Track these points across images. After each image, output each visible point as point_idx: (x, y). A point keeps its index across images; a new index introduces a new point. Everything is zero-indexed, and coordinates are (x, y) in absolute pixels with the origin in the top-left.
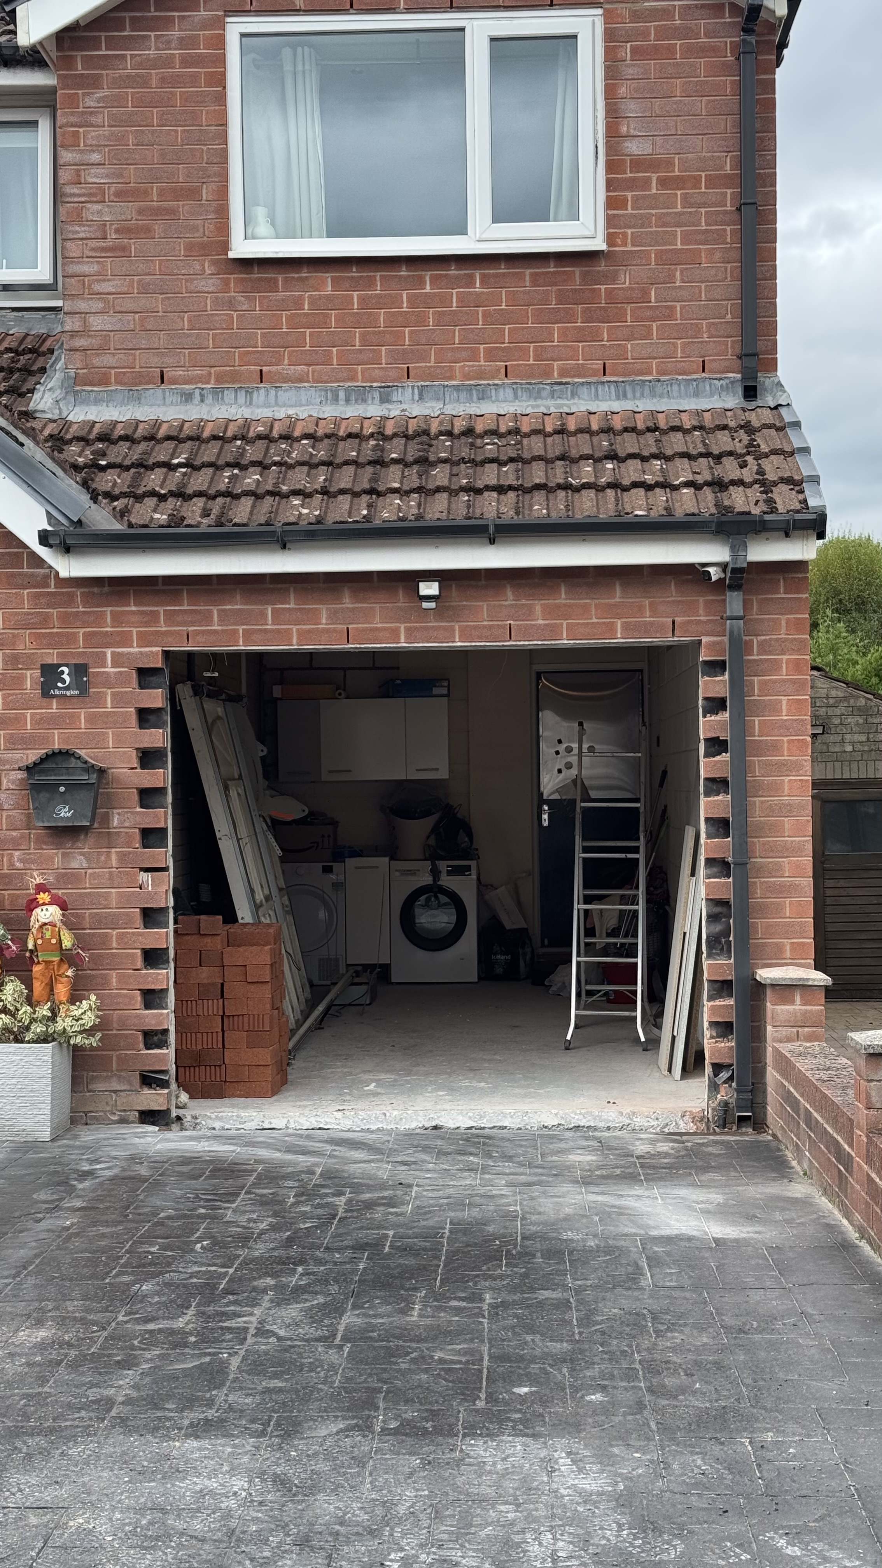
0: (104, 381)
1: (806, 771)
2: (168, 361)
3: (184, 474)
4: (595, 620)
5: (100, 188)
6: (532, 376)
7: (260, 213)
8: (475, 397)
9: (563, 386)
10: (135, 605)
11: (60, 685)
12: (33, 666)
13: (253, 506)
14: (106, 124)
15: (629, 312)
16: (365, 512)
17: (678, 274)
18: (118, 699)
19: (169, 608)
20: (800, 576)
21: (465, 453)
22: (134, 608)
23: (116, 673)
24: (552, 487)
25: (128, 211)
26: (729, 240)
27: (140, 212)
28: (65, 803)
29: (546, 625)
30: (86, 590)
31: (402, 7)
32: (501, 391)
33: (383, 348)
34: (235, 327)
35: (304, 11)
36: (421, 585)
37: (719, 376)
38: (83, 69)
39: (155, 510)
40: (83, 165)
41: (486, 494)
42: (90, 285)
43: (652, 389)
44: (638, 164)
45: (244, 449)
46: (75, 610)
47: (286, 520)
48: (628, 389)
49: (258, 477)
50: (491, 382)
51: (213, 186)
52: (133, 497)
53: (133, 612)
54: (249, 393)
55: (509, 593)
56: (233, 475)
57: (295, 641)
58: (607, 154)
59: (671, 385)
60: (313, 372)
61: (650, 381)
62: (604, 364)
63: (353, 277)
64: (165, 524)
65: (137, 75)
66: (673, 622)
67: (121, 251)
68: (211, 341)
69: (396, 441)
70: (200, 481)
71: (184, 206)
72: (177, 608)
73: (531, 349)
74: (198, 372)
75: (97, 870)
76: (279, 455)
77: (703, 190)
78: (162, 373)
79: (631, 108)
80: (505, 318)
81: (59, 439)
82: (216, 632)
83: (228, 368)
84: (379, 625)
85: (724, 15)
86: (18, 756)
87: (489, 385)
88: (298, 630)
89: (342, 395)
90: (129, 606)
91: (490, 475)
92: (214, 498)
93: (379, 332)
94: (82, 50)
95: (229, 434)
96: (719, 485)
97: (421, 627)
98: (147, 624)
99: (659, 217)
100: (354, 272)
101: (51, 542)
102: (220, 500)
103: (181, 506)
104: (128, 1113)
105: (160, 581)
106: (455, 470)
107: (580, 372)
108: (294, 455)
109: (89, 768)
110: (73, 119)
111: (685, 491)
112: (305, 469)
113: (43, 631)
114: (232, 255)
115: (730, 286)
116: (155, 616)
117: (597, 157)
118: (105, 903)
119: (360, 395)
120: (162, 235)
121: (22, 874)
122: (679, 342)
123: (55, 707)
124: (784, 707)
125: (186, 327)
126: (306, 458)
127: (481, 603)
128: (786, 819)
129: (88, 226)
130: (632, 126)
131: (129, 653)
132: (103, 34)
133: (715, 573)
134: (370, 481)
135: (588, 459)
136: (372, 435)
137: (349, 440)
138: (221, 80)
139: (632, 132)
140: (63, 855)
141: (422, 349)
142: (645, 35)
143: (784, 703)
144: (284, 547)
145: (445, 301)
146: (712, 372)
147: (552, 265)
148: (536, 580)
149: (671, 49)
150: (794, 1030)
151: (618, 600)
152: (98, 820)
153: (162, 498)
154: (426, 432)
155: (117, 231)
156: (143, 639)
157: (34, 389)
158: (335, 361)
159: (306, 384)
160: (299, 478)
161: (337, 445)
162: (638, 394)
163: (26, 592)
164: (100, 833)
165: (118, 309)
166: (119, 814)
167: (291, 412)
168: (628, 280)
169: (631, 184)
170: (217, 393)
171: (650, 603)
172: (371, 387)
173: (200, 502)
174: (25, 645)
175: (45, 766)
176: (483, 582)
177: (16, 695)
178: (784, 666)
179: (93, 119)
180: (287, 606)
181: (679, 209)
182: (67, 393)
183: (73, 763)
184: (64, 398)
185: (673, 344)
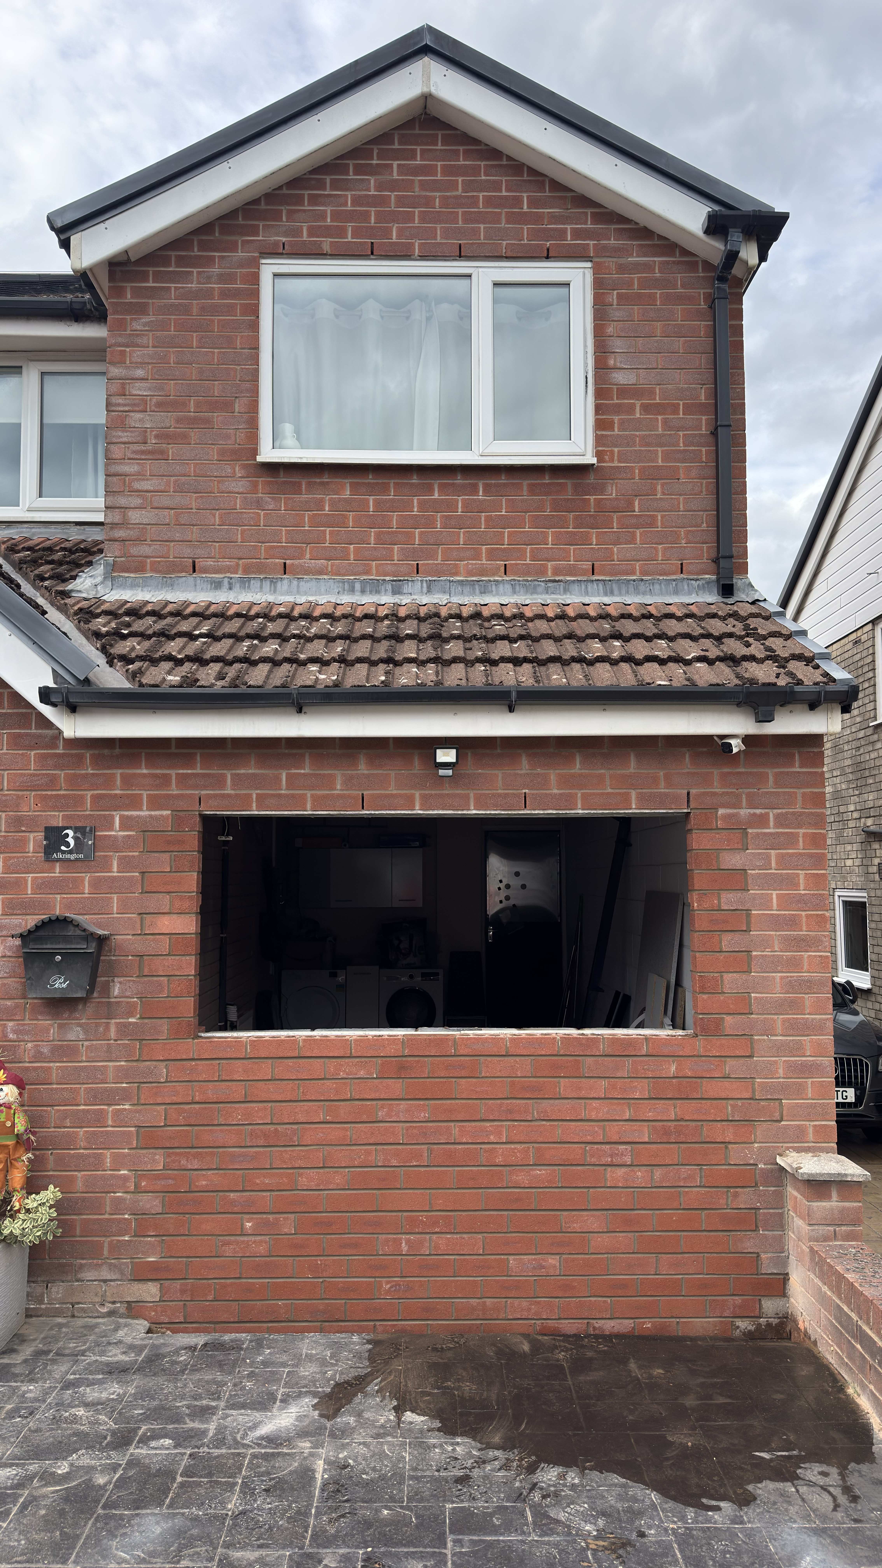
0: (140, 568)
1: (825, 947)
2: (200, 552)
3: (205, 643)
4: (610, 790)
5: (143, 400)
6: (528, 574)
7: (288, 428)
8: (477, 591)
9: (556, 584)
10: (146, 768)
11: (63, 848)
12: (36, 829)
13: (270, 671)
14: (151, 345)
15: (615, 520)
16: (383, 678)
17: (659, 488)
18: (125, 864)
19: (181, 771)
20: (816, 750)
21: (476, 631)
22: (145, 771)
23: (124, 837)
24: (566, 660)
25: (167, 420)
26: (704, 459)
27: (178, 420)
28: (61, 973)
29: (561, 794)
30: (97, 752)
31: (416, 254)
32: (501, 586)
33: (396, 547)
34: (262, 524)
35: (330, 255)
36: (438, 752)
37: (695, 577)
38: (132, 298)
39: (169, 673)
40: (128, 379)
41: (502, 665)
42: (130, 483)
43: (636, 586)
44: (624, 391)
45: (265, 625)
46: (84, 772)
47: (302, 683)
48: (615, 586)
49: (277, 646)
50: (492, 579)
51: (245, 400)
52: (149, 660)
53: (144, 775)
54: (273, 582)
55: (524, 761)
56: (252, 644)
57: (309, 806)
58: (596, 382)
59: (653, 584)
60: (332, 566)
61: (634, 581)
62: (593, 565)
63: (369, 483)
64: (176, 684)
65: (180, 304)
66: (688, 794)
67: (160, 455)
68: (239, 536)
69: (408, 622)
70: (219, 649)
71: (218, 417)
72: (189, 771)
73: (528, 550)
74: (227, 562)
75: (94, 1042)
76: (298, 629)
77: (681, 416)
78: (194, 562)
79: (618, 345)
80: (505, 523)
81: (88, 613)
82: (229, 796)
83: (255, 561)
84: (395, 792)
85: (698, 270)
86: (16, 921)
87: (490, 581)
88: (312, 796)
89: (358, 586)
90: (140, 768)
91: (502, 649)
92: (231, 663)
93: (392, 532)
94: (133, 282)
95: (252, 613)
96: (732, 660)
97: (436, 794)
98: (159, 787)
99: (643, 438)
100: (370, 479)
101: (53, 700)
102: (237, 666)
103: (197, 670)
104: (118, 1305)
105: (173, 743)
106: (468, 645)
107: (571, 571)
108: (313, 631)
109: (90, 936)
110: (120, 340)
111: (698, 665)
112: (324, 641)
113: (49, 793)
114: (259, 459)
115: (706, 499)
116: (166, 779)
117: (586, 386)
118: (101, 1077)
119: (375, 587)
120: (198, 441)
121: (15, 1046)
122: (660, 546)
123: (58, 871)
124: (801, 881)
125: (217, 523)
126: (324, 632)
127: (496, 772)
128: (806, 996)
129: (131, 432)
130: (618, 360)
131: (138, 816)
132: (151, 269)
133: (736, 745)
134: (387, 651)
135: (594, 638)
136: (386, 617)
137: (365, 620)
138: (254, 310)
139: (619, 365)
140: (60, 1026)
141: (431, 548)
142: (630, 284)
143: (802, 877)
144: (300, 711)
145: (452, 506)
146: (689, 573)
147: (547, 477)
148: (552, 750)
149: (652, 297)
150: (831, 1228)
151: (632, 770)
152: (97, 989)
153: (179, 662)
154: (437, 615)
155: (156, 437)
156: (154, 803)
157: (77, 575)
158: (352, 557)
159: (325, 577)
160: (317, 648)
161: (354, 624)
162: (623, 591)
163: (33, 753)
164: (99, 1002)
165: (155, 504)
166: (120, 983)
167: (311, 598)
168: (614, 491)
169: (618, 409)
170: (244, 583)
171: (665, 775)
172: (384, 580)
173: (216, 667)
174: (30, 807)
175: (41, 933)
176: (499, 751)
177: (18, 858)
178: (801, 840)
179: (139, 341)
180: (302, 771)
181: (660, 431)
182: (105, 578)
183: (71, 931)
184: (102, 583)
185: (655, 548)
